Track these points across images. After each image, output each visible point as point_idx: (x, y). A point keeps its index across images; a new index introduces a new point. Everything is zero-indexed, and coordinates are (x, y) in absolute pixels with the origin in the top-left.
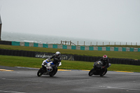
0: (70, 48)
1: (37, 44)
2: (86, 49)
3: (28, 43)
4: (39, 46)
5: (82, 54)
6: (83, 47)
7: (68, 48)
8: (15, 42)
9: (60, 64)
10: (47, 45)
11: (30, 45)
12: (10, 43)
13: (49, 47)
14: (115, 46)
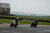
0: (35, 17)
1: (23, 16)
3: (20, 15)
4: (24, 16)
6: (39, 17)
7: (34, 17)
8: (15, 15)
9: (19, 22)
10: (26, 16)
11: (20, 16)
12: (13, 15)
13: (27, 16)
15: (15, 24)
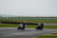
2: (7, 19)
5: (5, 21)
6: (6, 18)
14: (19, 17)
15: (22, 27)
